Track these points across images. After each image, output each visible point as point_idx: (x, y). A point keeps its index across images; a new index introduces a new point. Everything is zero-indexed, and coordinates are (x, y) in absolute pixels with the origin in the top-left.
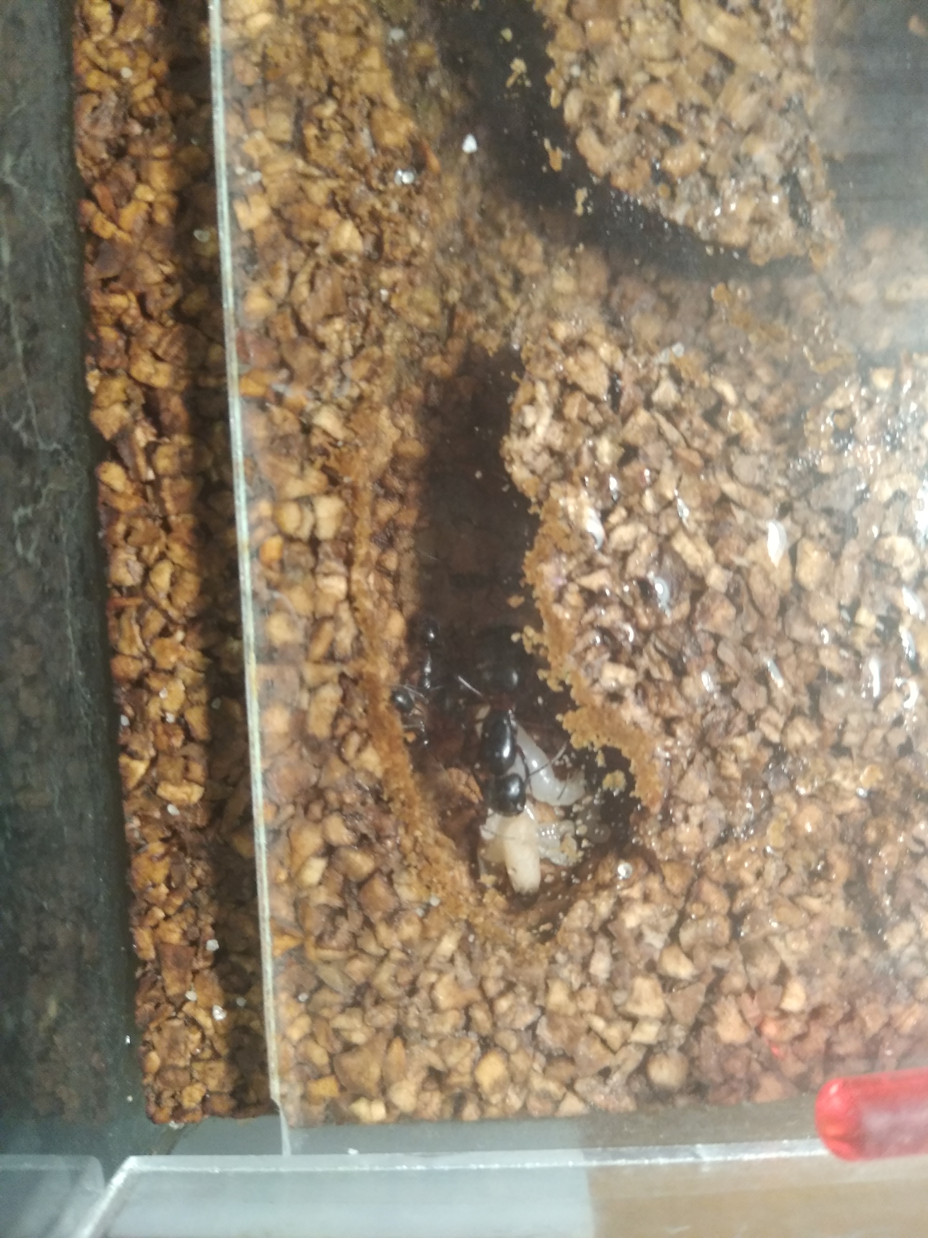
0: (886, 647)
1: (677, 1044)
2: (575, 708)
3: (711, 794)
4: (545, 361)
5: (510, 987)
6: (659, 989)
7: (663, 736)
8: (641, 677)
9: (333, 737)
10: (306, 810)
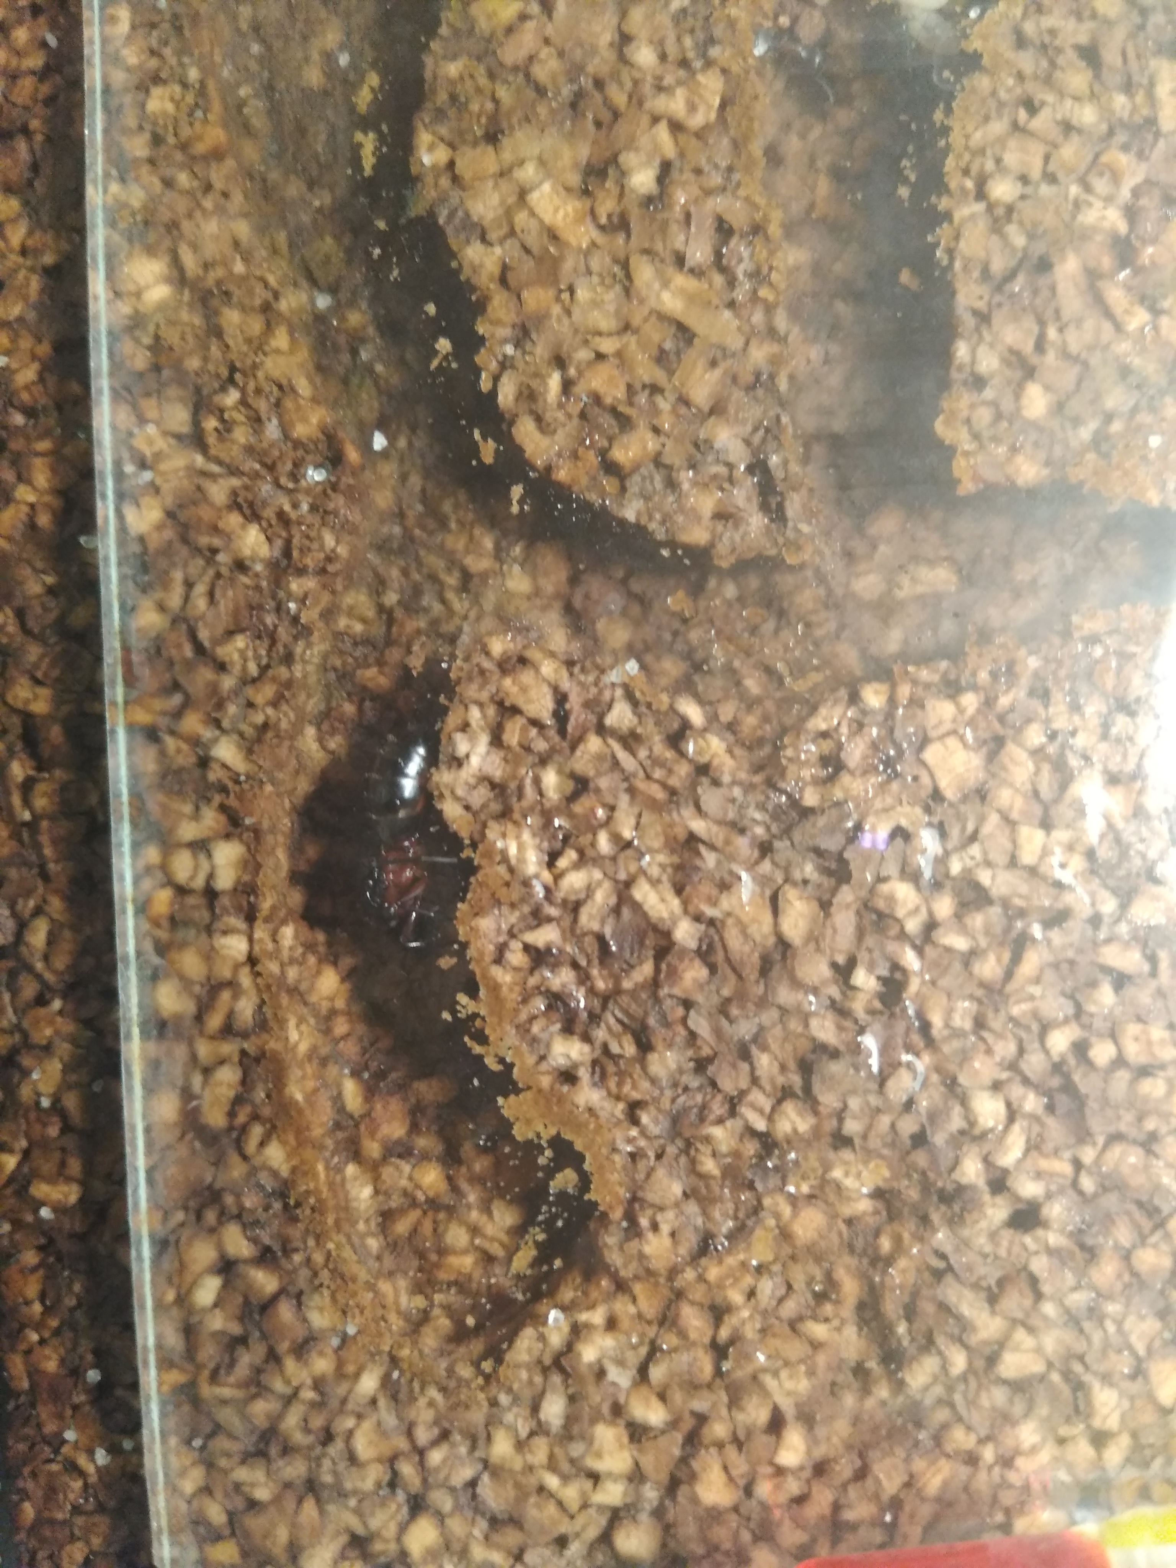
0: (892, 1015)
1: (648, 1507)
2: (517, 1091)
3: (685, 1194)
4: (478, 680)
5: (445, 1435)
6: (625, 1439)
7: (625, 1124)
8: (598, 1052)
9: (230, 1129)
10: (199, 1216)
